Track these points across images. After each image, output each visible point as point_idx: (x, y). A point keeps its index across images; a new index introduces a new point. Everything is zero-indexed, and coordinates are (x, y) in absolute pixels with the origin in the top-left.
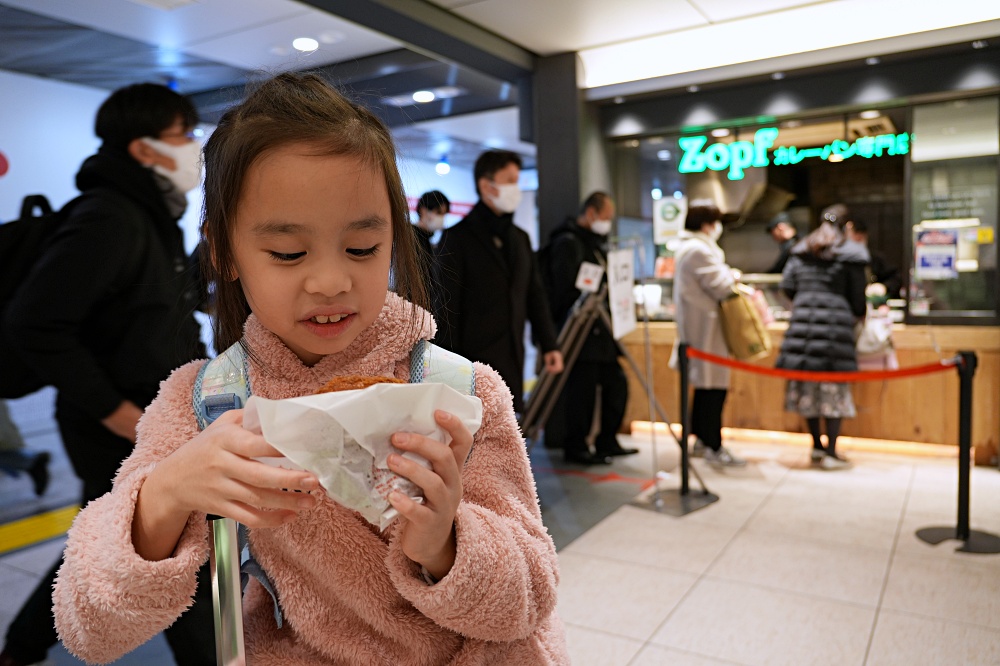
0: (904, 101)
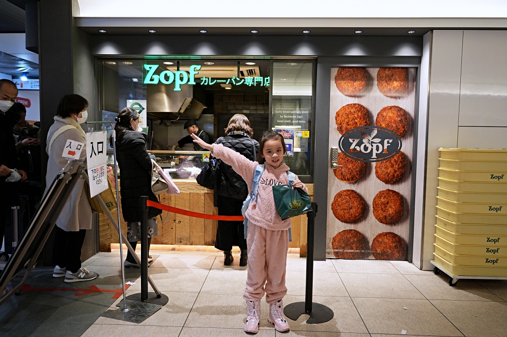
0: (269, 57)
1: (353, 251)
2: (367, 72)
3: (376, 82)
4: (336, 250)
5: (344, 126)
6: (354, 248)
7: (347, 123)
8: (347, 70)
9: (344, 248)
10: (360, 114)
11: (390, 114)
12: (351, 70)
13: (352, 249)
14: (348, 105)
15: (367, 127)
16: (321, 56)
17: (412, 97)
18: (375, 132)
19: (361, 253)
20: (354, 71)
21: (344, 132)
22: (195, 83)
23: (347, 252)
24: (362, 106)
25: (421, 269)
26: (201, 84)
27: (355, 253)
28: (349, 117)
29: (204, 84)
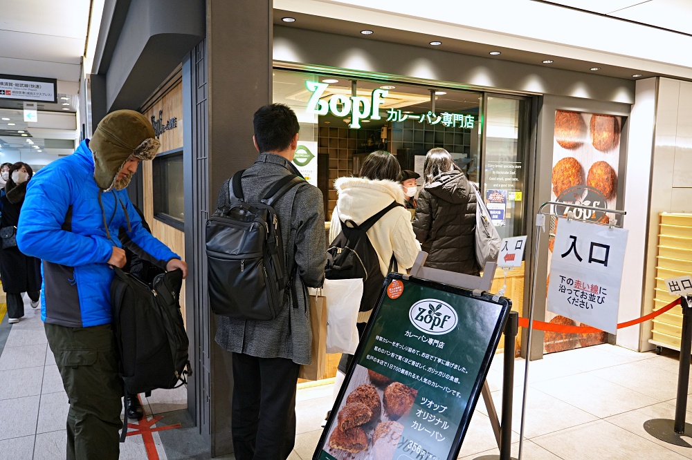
1: (562, 341)
2: (581, 119)
3: (589, 131)
4: (548, 343)
5: (560, 185)
6: (564, 337)
7: (562, 181)
8: (564, 114)
9: (554, 339)
10: (574, 171)
11: (599, 172)
12: (568, 114)
13: (562, 338)
14: (564, 159)
15: (580, 186)
16: (549, 95)
17: (617, 151)
18: (586, 193)
19: (569, 341)
20: (571, 117)
21: (559, 193)
22: (379, 118)
23: (557, 344)
24: (576, 161)
25: (639, 352)
26: (389, 119)
27: (565, 342)
28: (563, 175)
29: (391, 119)
